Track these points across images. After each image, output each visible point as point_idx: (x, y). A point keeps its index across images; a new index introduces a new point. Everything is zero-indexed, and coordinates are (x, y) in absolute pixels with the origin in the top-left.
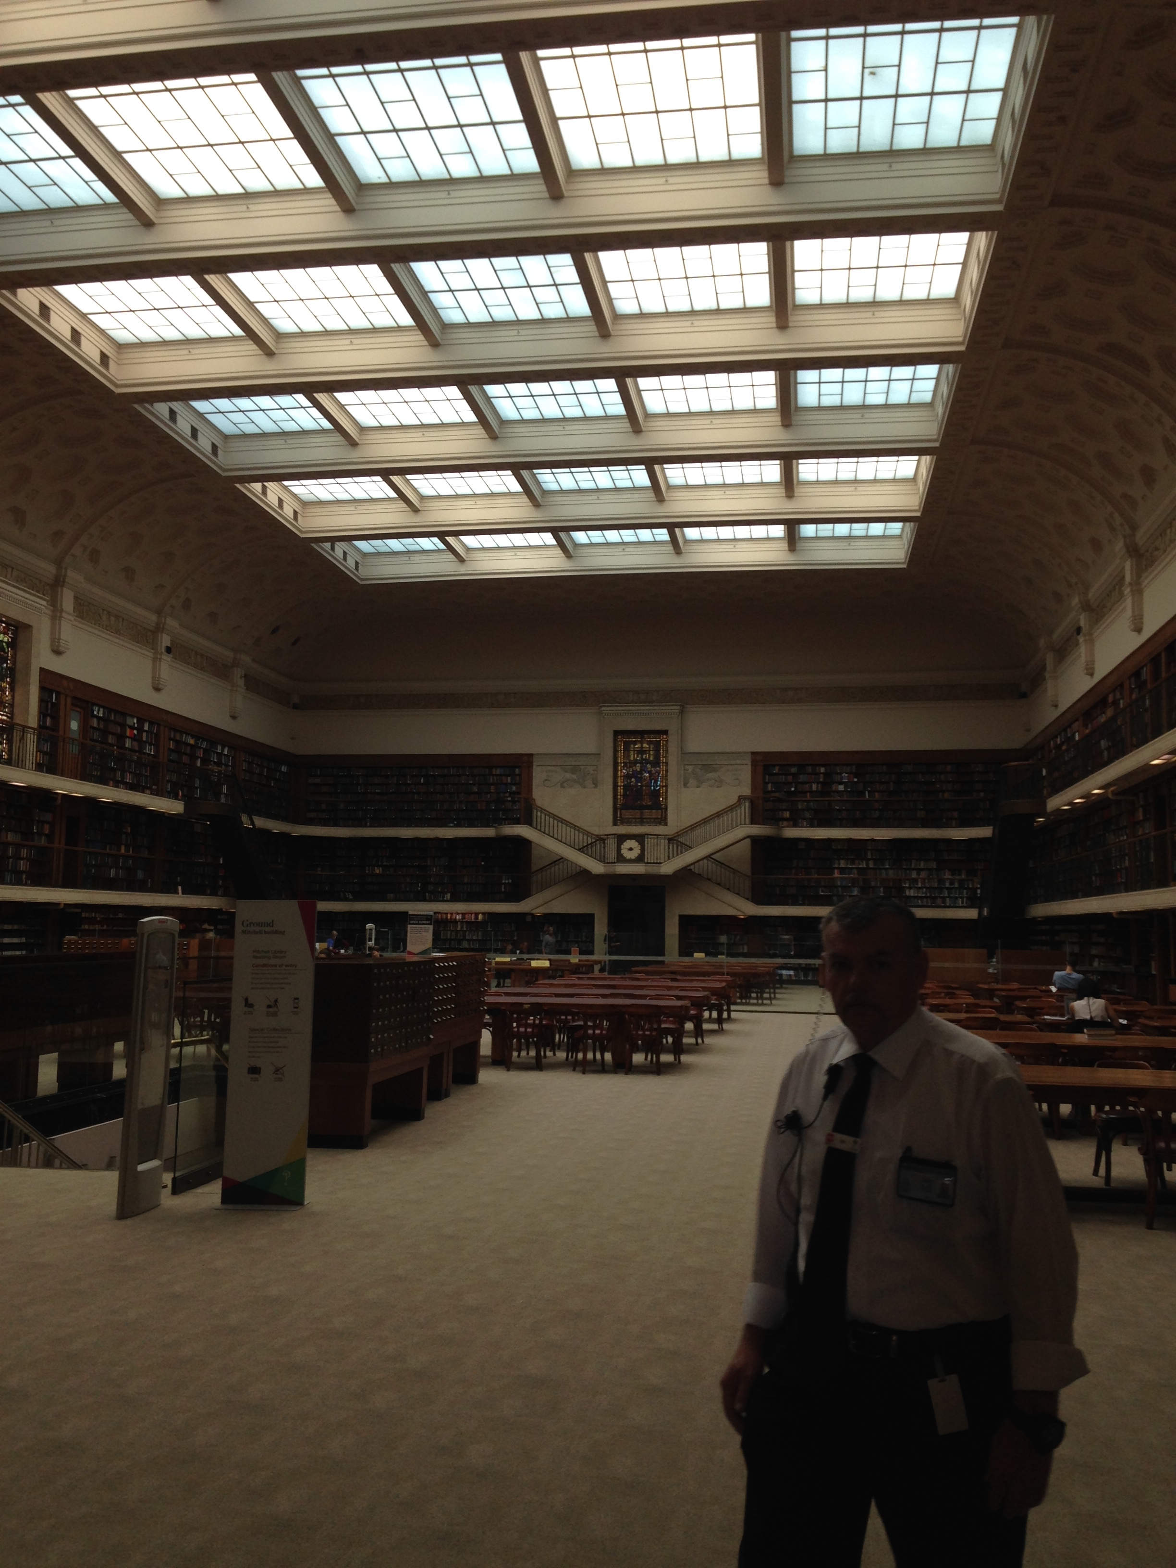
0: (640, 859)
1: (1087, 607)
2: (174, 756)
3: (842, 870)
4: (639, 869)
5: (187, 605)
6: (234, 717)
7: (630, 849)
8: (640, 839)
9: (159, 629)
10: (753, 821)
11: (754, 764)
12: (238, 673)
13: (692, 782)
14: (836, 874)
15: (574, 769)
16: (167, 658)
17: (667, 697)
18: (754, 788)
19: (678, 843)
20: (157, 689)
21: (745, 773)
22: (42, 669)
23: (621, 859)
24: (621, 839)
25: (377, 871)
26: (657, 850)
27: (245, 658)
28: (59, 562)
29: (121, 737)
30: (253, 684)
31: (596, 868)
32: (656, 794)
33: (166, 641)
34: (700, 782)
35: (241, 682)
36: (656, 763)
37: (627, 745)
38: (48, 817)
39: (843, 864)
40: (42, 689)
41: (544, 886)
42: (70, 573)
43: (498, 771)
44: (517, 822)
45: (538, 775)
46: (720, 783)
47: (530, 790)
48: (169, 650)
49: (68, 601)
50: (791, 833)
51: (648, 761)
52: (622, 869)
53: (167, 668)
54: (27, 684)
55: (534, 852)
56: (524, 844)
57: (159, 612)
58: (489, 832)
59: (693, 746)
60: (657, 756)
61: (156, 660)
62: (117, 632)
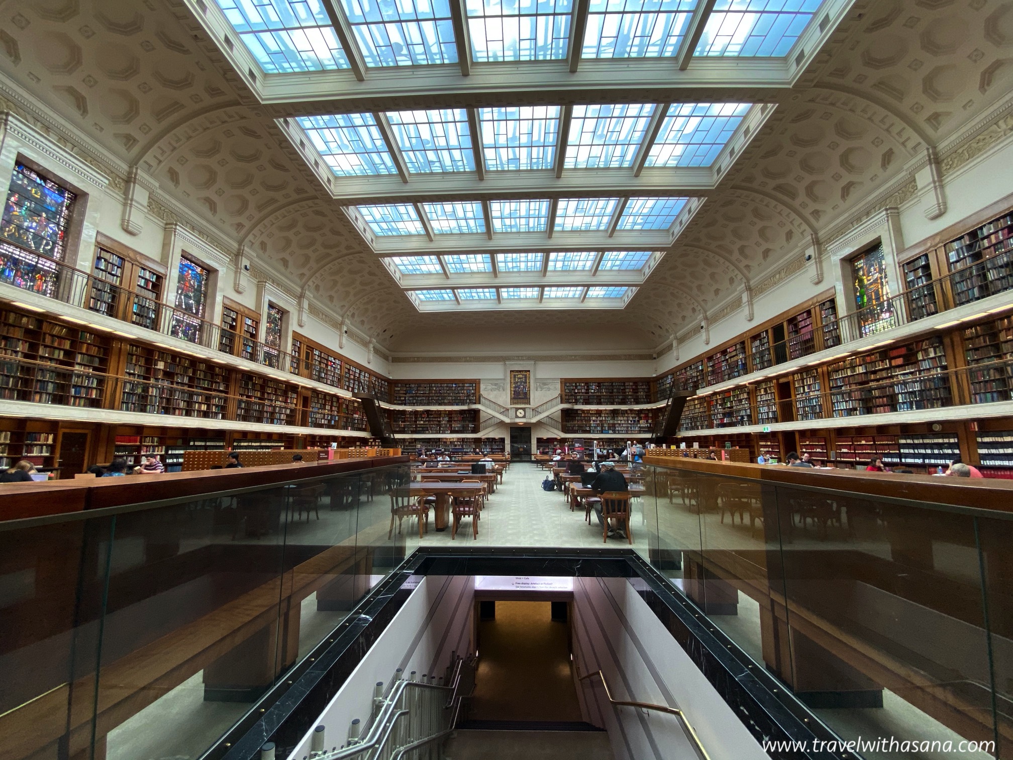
0: (524, 417)
1: (706, 318)
2: (347, 375)
3: (594, 421)
4: (524, 420)
5: (353, 315)
6: (369, 363)
7: (520, 413)
8: (524, 409)
9: (342, 323)
10: (562, 403)
11: (561, 383)
12: (371, 346)
13: (539, 389)
14: (592, 422)
15: (496, 384)
16: (345, 335)
17: (529, 358)
18: (561, 391)
19: (535, 411)
20: (341, 348)
21: (558, 386)
22: (294, 331)
23: (517, 417)
24: (517, 409)
25: (422, 422)
26: (529, 413)
27: (374, 340)
28: (302, 288)
29: (327, 365)
30: (376, 351)
31: (507, 420)
32: (526, 394)
33: (345, 329)
34: (542, 389)
35: (372, 349)
36: (525, 382)
37: (515, 376)
38: (295, 396)
39: (594, 418)
40: (294, 339)
41: (485, 428)
42: (307, 292)
43: (467, 385)
44: (475, 403)
45: (482, 386)
46: (549, 389)
47: (479, 392)
48: (346, 332)
49: (306, 304)
50: (577, 407)
51: (522, 382)
52: (517, 420)
53: (345, 339)
54: (287, 337)
55: (482, 414)
56: (477, 412)
57: (342, 317)
58: (465, 407)
59: (538, 376)
60: (526, 380)
61: (340, 336)
62: (326, 322)
